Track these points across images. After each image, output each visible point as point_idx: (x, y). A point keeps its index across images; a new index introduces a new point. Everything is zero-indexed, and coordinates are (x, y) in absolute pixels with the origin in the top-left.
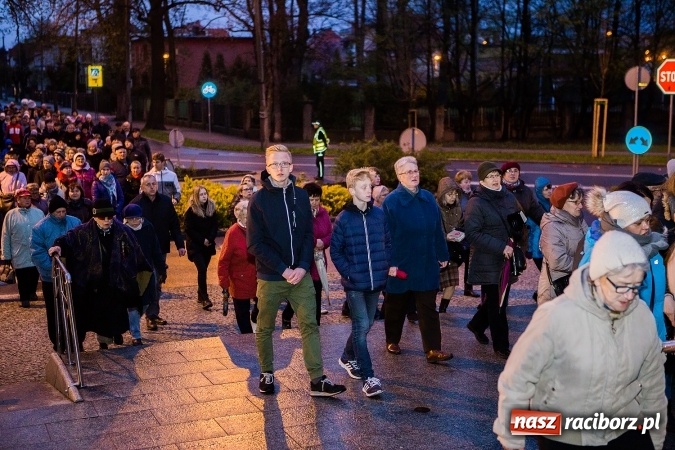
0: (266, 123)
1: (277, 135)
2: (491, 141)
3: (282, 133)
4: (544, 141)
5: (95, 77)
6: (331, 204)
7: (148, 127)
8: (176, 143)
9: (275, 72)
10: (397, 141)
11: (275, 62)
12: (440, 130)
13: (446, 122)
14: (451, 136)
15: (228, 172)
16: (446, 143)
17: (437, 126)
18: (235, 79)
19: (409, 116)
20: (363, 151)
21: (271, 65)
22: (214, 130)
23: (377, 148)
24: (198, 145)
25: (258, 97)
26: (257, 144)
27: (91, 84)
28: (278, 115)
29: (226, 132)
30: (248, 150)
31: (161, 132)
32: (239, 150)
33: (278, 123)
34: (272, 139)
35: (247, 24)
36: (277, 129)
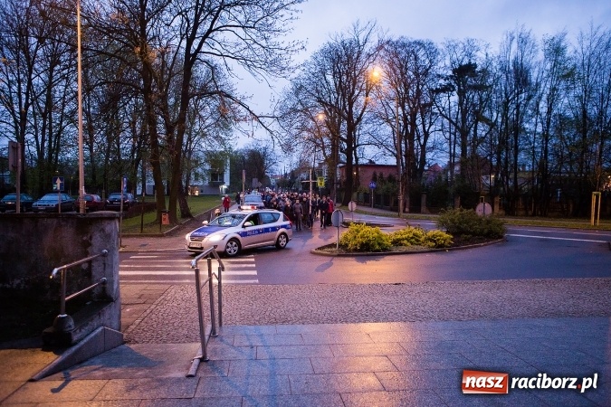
0: (401, 202)
1: (407, 210)
2: (526, 215)
3: (410, 208)
4: (558, 217)
5: (320, 182)
6: (435, 241)
8: (352, 209)
9: (407, 177)
10: (475, 209)
12: (497, 209)
13: (500, 205)
14: (502, 212)
16: (500, 216)
19: (480, 200)
21: (405, 173)
22: (374, 207)
23: (462, 212)
24: (366, 213)
25: (398, 190)
26: (397, 214)
28: (408, 199)
29: (381, 208)
30: (391, 216)
33: (408, 204)
34: (404, 212)
35: (393, 153)
36: (407, 206)
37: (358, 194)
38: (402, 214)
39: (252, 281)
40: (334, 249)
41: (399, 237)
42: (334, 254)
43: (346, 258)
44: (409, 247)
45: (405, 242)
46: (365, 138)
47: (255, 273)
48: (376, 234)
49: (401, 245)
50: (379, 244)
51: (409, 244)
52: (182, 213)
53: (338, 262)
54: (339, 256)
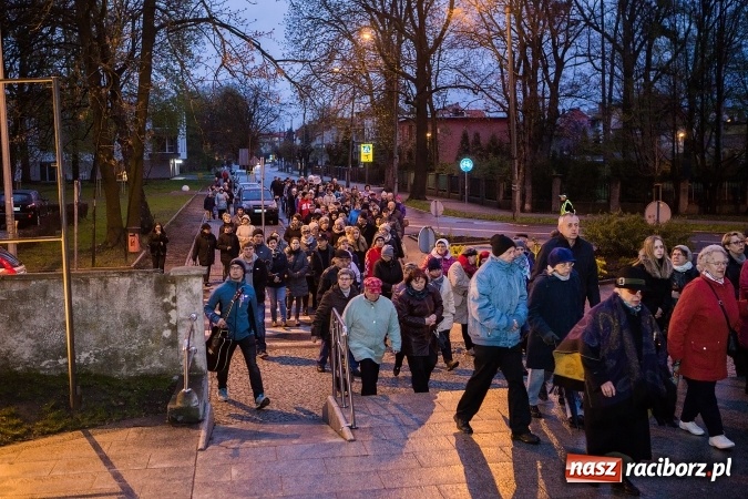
0: (518, 194)
1: (527, 207)
3: (532, 204)
5: (366, 153)
7: (411, 197)
8: (436, 212)
9: (527, 148)
10: (643, 213)
11: (527, 140)
12: (684, 203)
14: (695, 209)
15: (482, 239)
16: (690, 215)
17: (682, 199)
18: (491, 155)
19: (654, 190)
20: (609, 222)
21: (524, 143)
22: (470, 201)
23: (622, 219)
24: (455, 215)
25: (511, 172)
26: (510, 215)
27: (363, 159)
28: (529, 188)
29: (482, 204)
30: (501, 220)
31: (422, 202)
32: (492, 220)
33: (529, 195)
34: (523, 210)
35: (502, 106)
36: (527, 200)
37: (437, 175)
38: (519, 215)
46: (447, 77)
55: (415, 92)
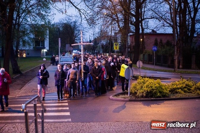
0: (176, 61)
1: (181, 66)
3: (183, 66)
5: (116, 46)
8: (139, 66)
9: (181, 42)
22: (156, 65)
24: (149, 69)
25: (174, 52)
26: (173, 70)
28: (181, 59)
29: (162, 66)
30: (169, 71)
32: (165, 71)
33: (181, 62)
34: (179, 68)
35: (170, 24)
36: (181, 64)
37: (144, 55)
38: (177, 69)
39: (66, 120)
40: (126, 96)
41: (175, 86)
42: (127, 99)
43: (136, 103)
44: (183, 94)
45: (180, 90)
46: (149, 14)
47: (68, 114)
48: (157, 85)
49: (177, 93)
50: (160, 92)
51: (182, 92)
52: (14, 70)
53: (129, 105)
54: (130, 101)
55: (135, 20)
